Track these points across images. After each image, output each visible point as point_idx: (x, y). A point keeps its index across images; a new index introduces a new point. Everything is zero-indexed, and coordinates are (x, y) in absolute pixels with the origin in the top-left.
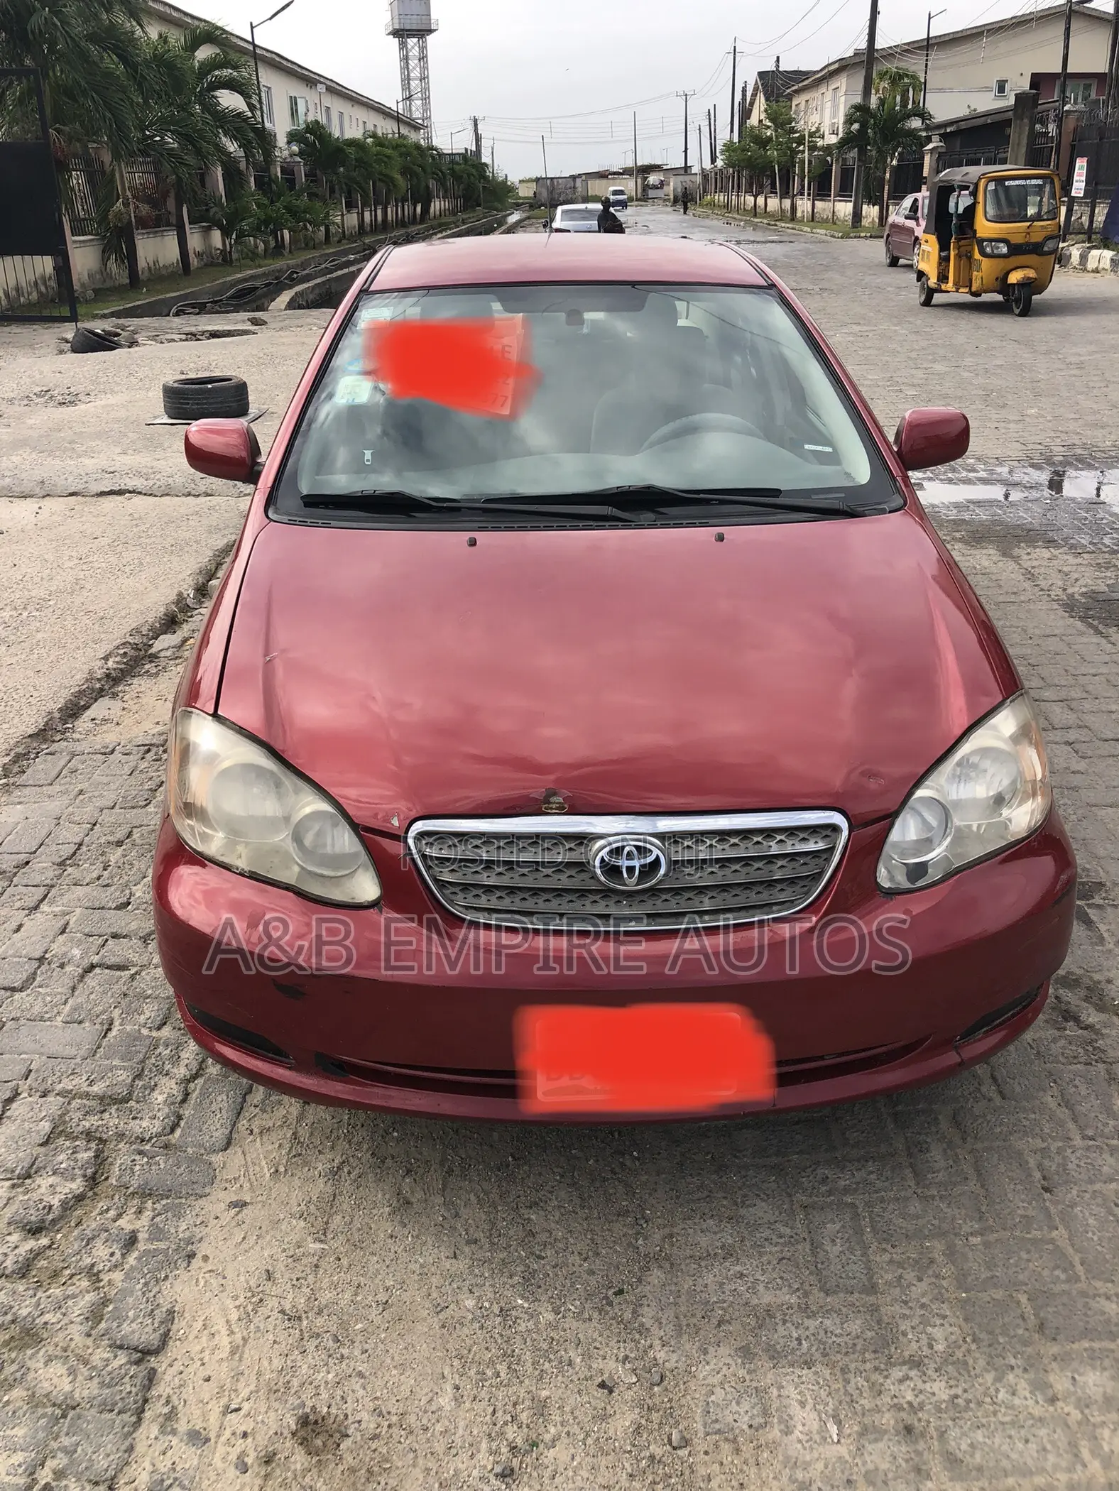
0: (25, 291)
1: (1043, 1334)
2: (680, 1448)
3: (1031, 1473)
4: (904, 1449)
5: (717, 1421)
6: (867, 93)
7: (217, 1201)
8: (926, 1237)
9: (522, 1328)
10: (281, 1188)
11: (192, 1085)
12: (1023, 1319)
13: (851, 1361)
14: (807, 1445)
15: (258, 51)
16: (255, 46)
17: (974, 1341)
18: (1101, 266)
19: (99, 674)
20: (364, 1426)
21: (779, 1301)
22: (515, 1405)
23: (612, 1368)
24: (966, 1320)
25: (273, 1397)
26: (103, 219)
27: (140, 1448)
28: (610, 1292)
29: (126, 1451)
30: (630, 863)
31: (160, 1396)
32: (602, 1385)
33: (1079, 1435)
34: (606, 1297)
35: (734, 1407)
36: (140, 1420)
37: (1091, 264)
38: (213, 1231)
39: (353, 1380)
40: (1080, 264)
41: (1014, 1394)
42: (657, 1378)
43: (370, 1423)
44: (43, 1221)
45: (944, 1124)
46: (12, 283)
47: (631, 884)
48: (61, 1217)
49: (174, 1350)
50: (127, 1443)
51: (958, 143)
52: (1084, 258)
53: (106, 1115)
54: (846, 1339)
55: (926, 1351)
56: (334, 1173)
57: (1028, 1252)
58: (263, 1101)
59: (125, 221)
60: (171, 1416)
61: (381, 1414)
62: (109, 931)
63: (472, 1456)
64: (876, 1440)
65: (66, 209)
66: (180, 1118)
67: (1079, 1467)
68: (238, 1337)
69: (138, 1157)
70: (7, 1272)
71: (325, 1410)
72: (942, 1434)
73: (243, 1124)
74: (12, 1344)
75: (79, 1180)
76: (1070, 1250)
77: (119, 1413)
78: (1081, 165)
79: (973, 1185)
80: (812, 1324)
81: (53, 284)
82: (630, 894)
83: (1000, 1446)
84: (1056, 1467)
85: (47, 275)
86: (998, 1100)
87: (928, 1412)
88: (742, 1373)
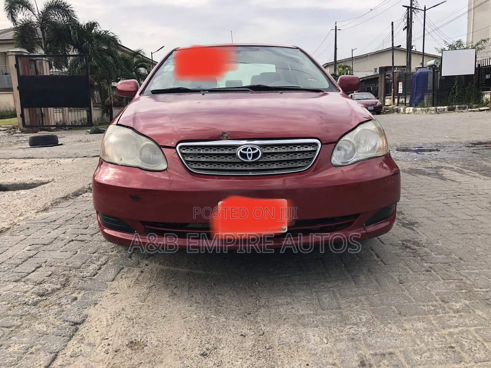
0: (77, 122)
1: (401, 315)
2: (269, 349)
3: (398, 347)
4: (351, 343)
5: (283, 341)
6: (335, 70)
7: (108, 292)
8: (359, 296)
9: (214, 322)
10: (131, 290)
11: (102, 266)
12: (394, 311)
13: (332, 325)
14: (316, 345)
15: (154, 62)
16: (153, 61)
17: (376, 318)
18: (410, 112)
19: (87, 187)
20: (153, 344)
21: (306, 313)
22: (209, 339)
23: (245, 331)
24: (373, 313)
25: (120, 337)
26: (103, 103)
27: (69, 346)
28: (246, 314)
29: (64, 346)
30: (250, 153)
31: (79, 334)
32: (242, 335)
33: (416, 338)
34: (245, 315)
35: (290, 338)
36: (70, 339)
37: (407, 112)
38: (105, 299)
39: (151, 334)
40: (404, 112)
41: (391, 329)
42: (262, 333)
43: (155, 343)
44: (44, 293)
45: (364, 271)
46: (73, 120)
47: (250, 159)
48: (51, 293)
49: (86, 324)
50: (64, 344)
51: (364, 83)
52: (404, 110)
53: (71, 272)
54: (331, 320)
55: (359, 321)
56: (150, 288)
57: (395, 297)
58: (127, 271)
59: (110, 103)
60: (83, 339)
61: (160, 341)
62: (80, 233)
63: (192, 351)
64: (341, 342)
65: (92, 99)
66: (97, 273)
67: (416, 346)
68: (110, 323)
69: (80, 281)
70: (29, 304)
71: (140, 340)
72: (365, 340)
73: (119, 275)
74: (27, 319)
75: (59, 285)
76: (410, 296)
77: (63, 337)
78: (400, 84)
79: (375, 283)
80: (318, 317)
81: (86, 121)
82: (250, 164)
83: (386, 341)
84: (407, 346)
85: (85, 118)
86: (383, 265)
87: (360, 335)
88: (292, 330)
